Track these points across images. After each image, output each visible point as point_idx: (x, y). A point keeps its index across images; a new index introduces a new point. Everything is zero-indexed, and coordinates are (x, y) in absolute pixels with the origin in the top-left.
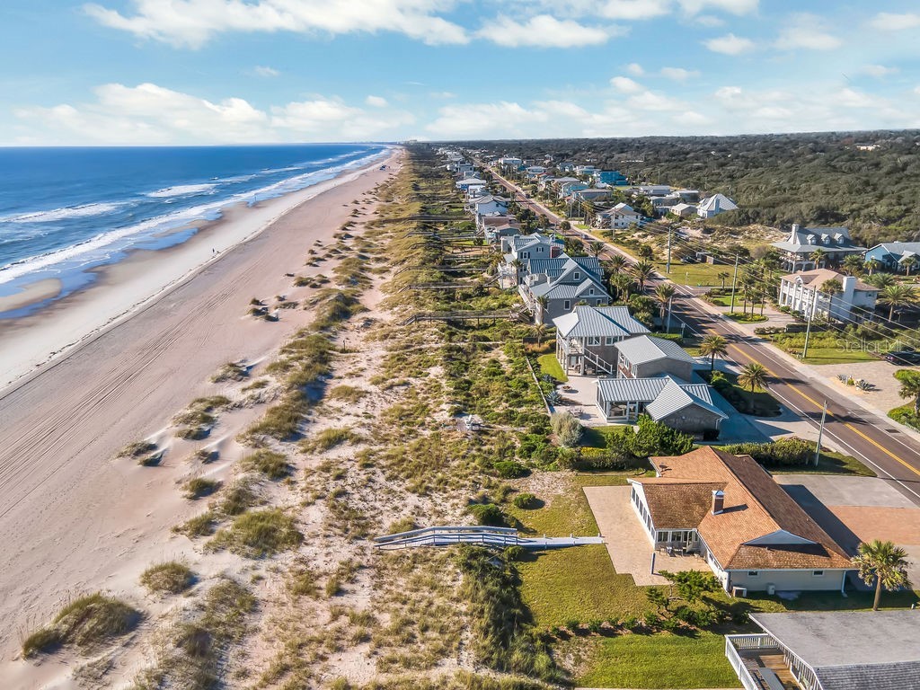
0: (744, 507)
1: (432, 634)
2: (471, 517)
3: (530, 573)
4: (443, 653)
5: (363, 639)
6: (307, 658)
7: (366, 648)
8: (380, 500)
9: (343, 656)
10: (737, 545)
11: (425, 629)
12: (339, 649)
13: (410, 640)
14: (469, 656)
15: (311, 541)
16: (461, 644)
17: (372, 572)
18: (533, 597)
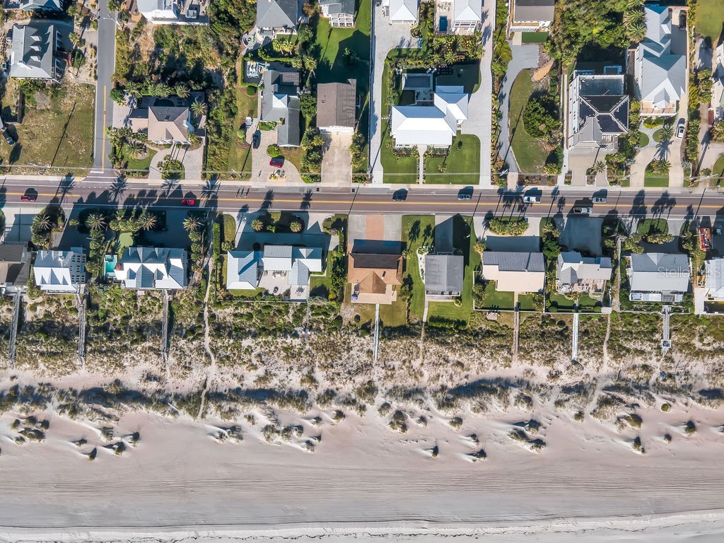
0: (385, 272)
1: (411, 348)
3: (387, 323)
4: (416, 346)
5: (410, 361)
6: (413, 373)
7: (412, 361)
11: (409, 350)
12: (412, 367)
13: (412, 353)
14: (418, 341)
16: (414, 342)
17: (386, 362)
18: (397, 324)
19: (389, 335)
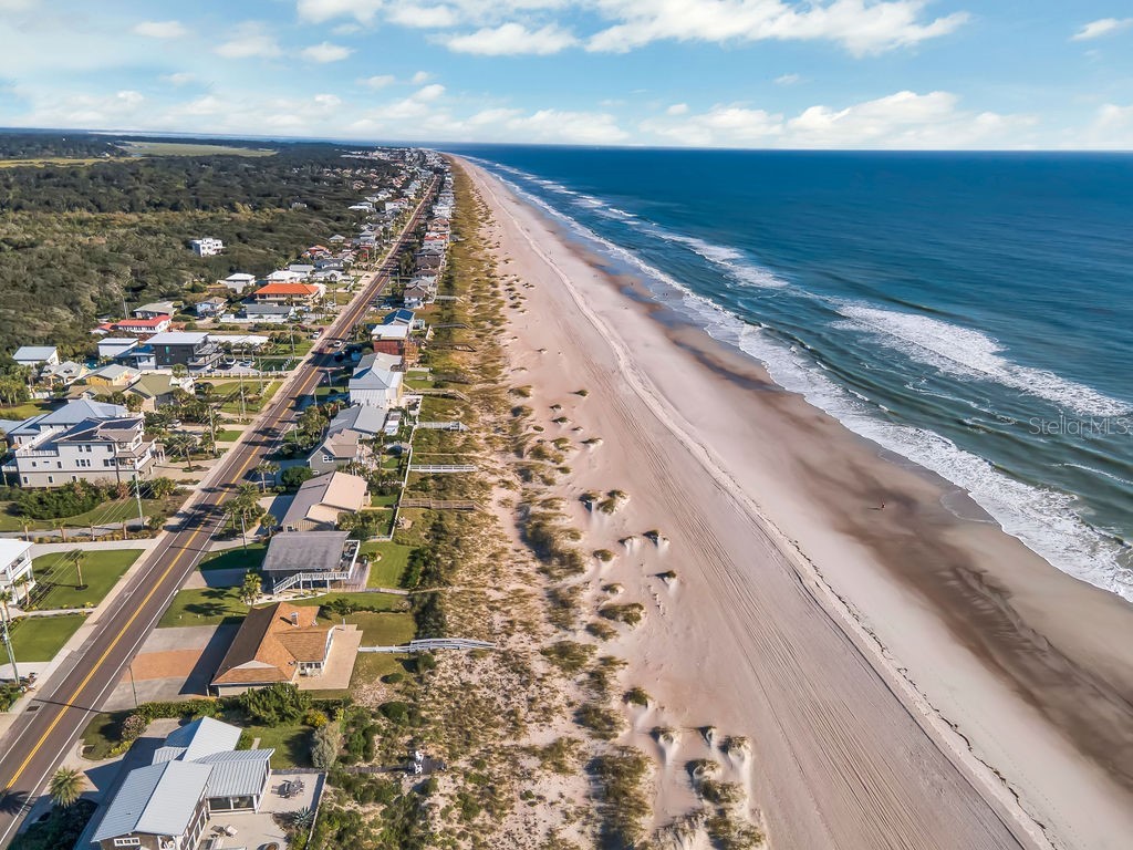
1: (463, 600)
4: (459, 594)
5: (492, 602)
6: (516, 599)
7: (492, 599)
8: (497, 680)
11: (467, 602)
12: (503, 600)
13: (473, 599)
14: (448, 592)
15: (536, 651)
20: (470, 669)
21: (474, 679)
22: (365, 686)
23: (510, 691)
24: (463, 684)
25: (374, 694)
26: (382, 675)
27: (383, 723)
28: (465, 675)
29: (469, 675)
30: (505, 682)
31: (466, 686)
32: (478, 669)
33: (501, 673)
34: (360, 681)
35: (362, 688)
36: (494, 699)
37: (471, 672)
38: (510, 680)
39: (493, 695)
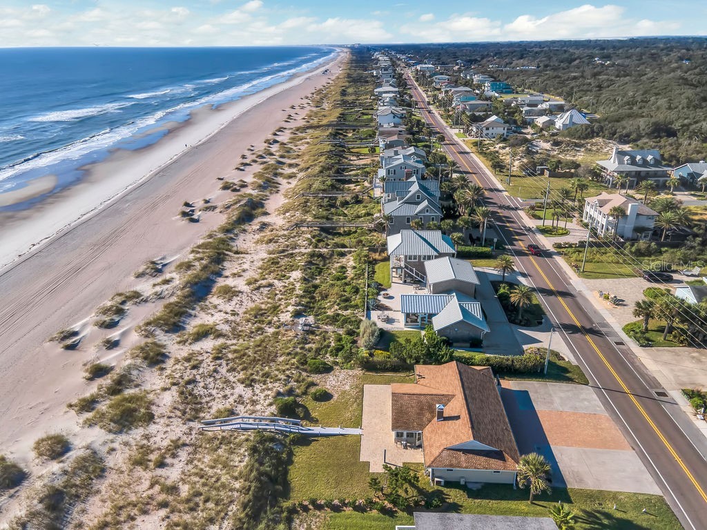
0: (458, 418)
1: (210, 505)
2: (274, 407)
3: (302, 456)
4: (212, 521)
5: (164, 505)
6: (123, 517)
7: (163, 512)
8: (217, 388)
9: (146, 518)
10: (442, 448)
11: (206, 501)
12: (146, 512)
13: (192, 509)
14: (228, 525)
15: (158, 421)
16: (226, 514)
17: (190, 449)
18: (296, 475)
19: (267, 452)
20: (240, 400)
21: (240, 389)
22: (347, 388)
23: (210, 376)
24: (251, 386)
25: (339, 381)
26: (332, 401)
27: (329, 359)
28: (247, 393)
29: (243, 393)
30: (212, 385)
31: (249, 383)
32: (231, 400)
33: (210, 395)
34: (354, 393)
35: (351, 386)
36: (228, 371)
37: (240, 396)
38: (205, 387)
39: (228, 374)
